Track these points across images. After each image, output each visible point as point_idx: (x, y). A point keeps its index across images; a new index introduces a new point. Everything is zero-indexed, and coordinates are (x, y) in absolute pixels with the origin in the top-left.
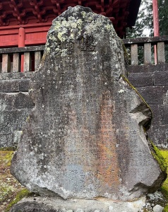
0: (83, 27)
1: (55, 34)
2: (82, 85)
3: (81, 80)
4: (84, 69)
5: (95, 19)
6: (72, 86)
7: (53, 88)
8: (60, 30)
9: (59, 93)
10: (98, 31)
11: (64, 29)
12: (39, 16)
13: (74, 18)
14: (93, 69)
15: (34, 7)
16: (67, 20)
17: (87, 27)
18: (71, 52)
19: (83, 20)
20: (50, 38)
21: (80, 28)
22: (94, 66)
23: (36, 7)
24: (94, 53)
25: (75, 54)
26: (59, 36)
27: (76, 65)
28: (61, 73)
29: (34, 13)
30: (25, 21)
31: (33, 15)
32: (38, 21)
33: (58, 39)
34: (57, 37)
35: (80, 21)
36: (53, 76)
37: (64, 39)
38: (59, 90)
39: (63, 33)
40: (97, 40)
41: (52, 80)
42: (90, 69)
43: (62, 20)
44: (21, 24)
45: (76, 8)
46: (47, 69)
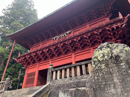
0: (111, 51)
1: (96, 57)
2: (119, 84)
3: (118, 81)
4: (118, 74)
5: (117, 46)
6: (112, 85)
7: (100, 87)
8: (98, 55)
9: (104, 90)
10: (121, 52)
11: (101, 54)
12: (81, 48)
13: (105, 48)
14: (124, 73)
15: (78, 45)
16: (101, 50)
17: (114, 51)
18: (107, 65)
19: (110, 48)
20: (94, 60)
21: (110, 52)
22: (124, 72)
23: (79, 44)
24: (122, 64)
25: (110, 66)
26: (99, 58)
27: (112, 72)
28: (103, 78)
29: (78, 47)
30: (74, 51)
31: (78, 48)
32: (80, 50)
33: (99, 60)
34: (97, 59)
35: (109, 49)
36: (99, 80)
37: (102, 59)
38: (104, 88)
39: (100, 56)
40: (122, 57)
41: (99, 82)
42: (122, 74)
43: (99, 51)
44: (73, 53)
45: (105, 44)
46: (94, 76)
